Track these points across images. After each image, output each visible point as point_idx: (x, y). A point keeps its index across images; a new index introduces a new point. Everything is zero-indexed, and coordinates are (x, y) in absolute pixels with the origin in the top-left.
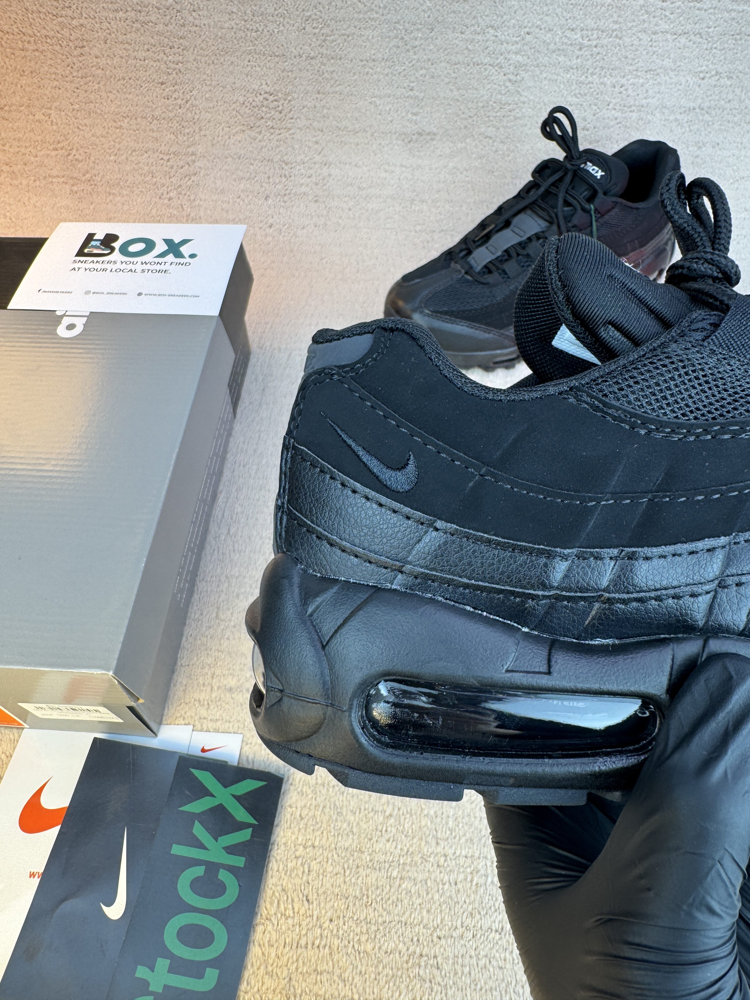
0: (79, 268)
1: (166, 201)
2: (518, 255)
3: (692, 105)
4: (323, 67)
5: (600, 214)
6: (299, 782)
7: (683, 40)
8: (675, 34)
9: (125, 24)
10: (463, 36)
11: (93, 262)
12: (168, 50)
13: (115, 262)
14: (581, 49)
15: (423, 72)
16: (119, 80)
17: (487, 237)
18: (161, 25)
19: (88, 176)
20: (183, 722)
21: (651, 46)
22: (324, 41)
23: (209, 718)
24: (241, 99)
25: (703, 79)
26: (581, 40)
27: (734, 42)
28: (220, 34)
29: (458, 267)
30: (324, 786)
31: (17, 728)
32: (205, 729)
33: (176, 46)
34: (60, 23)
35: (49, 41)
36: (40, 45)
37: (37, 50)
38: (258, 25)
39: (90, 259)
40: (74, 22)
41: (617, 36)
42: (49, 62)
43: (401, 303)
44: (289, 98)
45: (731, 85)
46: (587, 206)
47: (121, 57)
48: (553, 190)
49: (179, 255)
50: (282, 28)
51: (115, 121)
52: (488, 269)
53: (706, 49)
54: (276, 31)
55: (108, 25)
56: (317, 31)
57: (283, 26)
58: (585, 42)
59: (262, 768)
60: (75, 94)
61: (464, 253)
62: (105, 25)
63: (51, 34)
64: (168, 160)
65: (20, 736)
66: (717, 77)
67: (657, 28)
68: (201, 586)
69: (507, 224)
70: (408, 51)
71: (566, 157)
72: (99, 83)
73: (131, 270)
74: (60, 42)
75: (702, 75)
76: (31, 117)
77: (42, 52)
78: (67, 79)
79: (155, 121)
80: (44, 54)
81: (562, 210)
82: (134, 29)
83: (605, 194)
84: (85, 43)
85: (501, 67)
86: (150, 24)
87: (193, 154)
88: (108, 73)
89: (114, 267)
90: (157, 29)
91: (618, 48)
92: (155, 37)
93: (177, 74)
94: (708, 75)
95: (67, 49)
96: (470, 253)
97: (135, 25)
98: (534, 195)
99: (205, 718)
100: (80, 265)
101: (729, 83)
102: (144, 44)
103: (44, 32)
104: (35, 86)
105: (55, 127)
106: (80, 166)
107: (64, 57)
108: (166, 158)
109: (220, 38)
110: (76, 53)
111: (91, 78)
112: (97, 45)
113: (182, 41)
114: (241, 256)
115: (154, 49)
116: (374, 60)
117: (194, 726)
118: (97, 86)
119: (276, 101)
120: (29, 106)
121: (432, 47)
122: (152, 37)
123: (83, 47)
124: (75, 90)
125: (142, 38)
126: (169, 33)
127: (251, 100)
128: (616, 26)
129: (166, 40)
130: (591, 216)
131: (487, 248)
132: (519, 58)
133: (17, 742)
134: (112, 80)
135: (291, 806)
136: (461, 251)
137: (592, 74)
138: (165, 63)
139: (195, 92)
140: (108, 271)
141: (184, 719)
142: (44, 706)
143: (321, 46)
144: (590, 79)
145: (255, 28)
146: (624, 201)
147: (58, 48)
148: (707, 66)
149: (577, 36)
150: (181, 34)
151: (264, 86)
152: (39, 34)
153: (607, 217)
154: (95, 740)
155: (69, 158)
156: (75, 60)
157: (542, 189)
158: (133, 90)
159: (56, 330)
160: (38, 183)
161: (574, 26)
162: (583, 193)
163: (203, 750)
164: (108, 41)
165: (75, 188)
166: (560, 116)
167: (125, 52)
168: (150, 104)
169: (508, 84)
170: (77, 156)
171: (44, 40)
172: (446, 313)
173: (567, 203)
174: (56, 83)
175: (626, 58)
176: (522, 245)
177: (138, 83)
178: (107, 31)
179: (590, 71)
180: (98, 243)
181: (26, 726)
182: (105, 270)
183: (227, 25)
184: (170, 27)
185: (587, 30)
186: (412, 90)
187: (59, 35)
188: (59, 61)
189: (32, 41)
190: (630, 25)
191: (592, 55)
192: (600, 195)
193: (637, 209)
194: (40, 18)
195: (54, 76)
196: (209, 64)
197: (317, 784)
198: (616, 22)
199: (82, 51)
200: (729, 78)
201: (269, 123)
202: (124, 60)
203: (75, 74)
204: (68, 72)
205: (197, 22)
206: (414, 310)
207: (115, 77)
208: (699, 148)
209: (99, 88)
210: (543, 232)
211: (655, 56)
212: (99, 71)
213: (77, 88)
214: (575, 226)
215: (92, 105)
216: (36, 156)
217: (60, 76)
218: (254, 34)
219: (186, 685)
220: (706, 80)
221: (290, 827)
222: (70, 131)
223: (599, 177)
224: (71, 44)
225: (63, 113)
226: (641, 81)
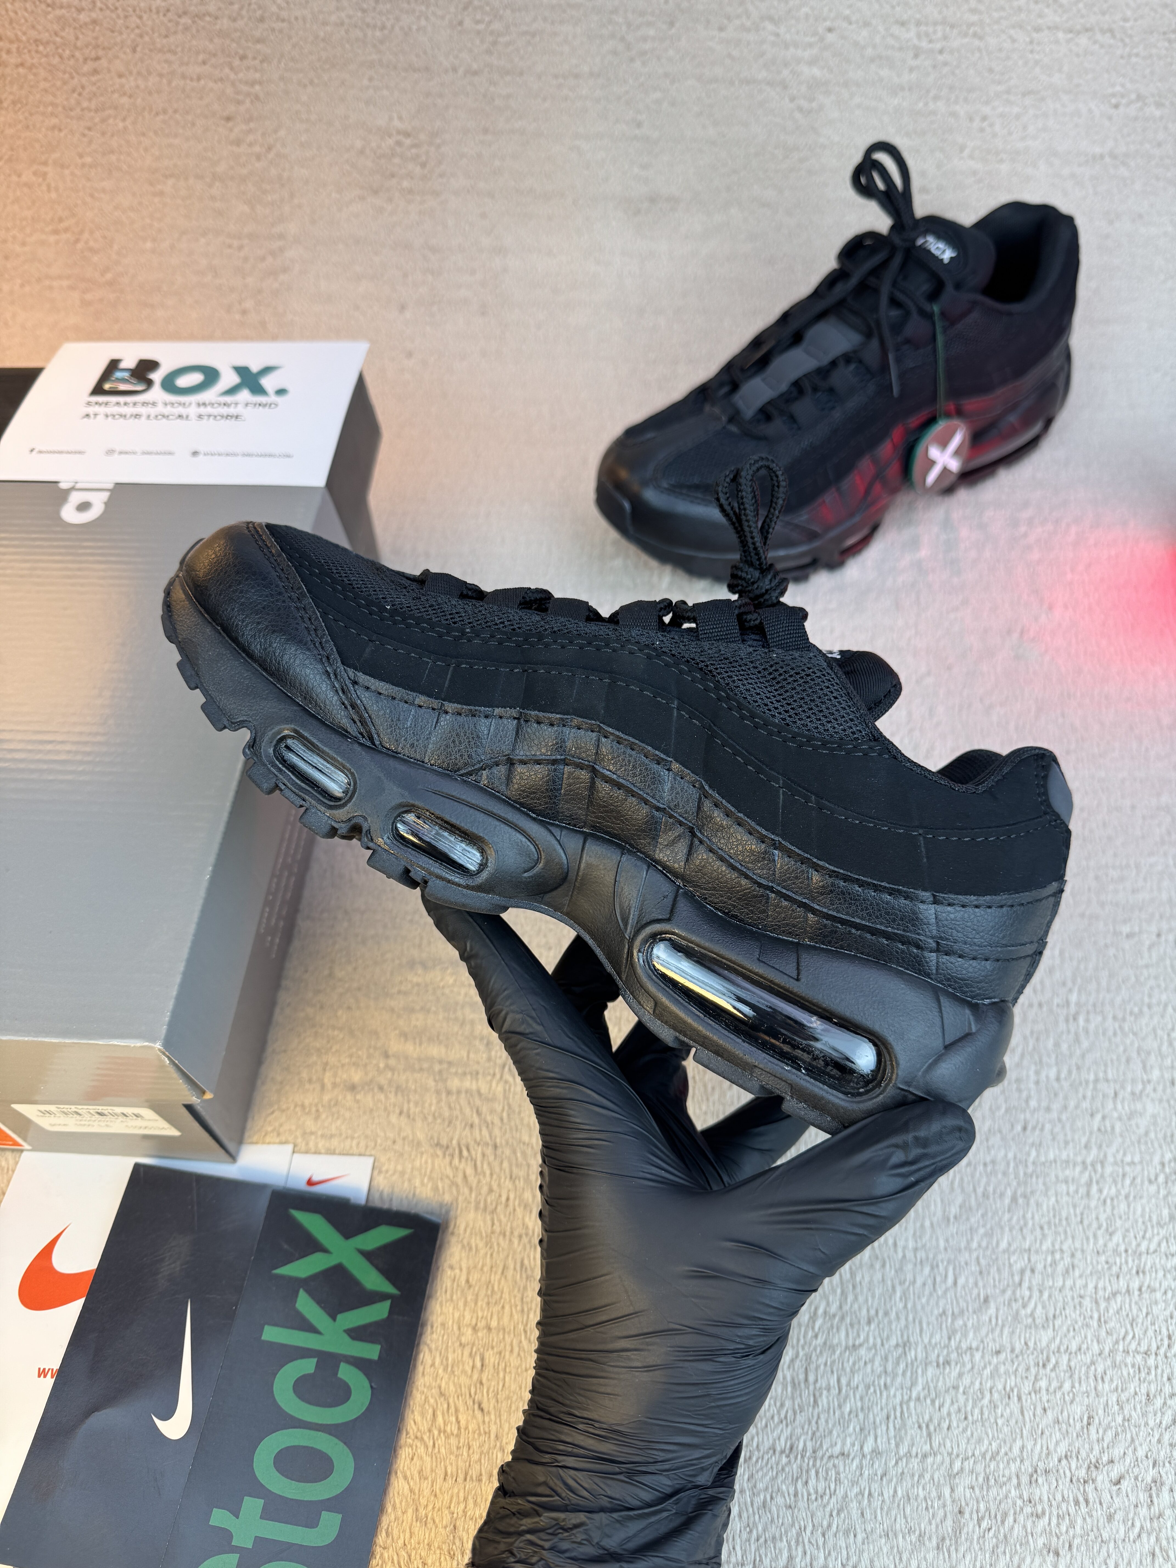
0: (96, 415)
1: (237, 317)
2: (815, 389)
3: (1098, 150)
4: (492, 89)
5: (950, 320)
6: (465, 1230)
7: (1083, 41)
8: (1071, 31)
9: (165, 20)
10: (723, 34)
11: (118, 404)
12: (236, 62)
13: (154, 404)
14: (916, 56)
15: (658, 95)
16: (157, 114)
17: (763, 363)
18: (225, 21)
19: (109, 276)
20: (278, 1140)
21: (1032, 52)
22: (495, 43)
23: (320, 1133)
24: (359, 144)
25: (1116, 106)
26: (915, 41)
27: (1166, 44)
28: (322, 34)
29: (717, 410)
30: (504, 1235)
31: (13, 1150)
32: (313, 1150)
33: (250, 56)
34: (59, 19)
35: (41, 48)
36: (27, 57)
37: (22, 65)
38: (384, 18)
39: (113, 399)
40: (83, 17)
41: (975, 35)
42: (43, 85)
43: (623, 474)
44: (438, 141)
45: (1161, 118)
46: (927, 307)
47: (161, 75)
48: (872, 281)
49: (258, 390)
50: (423, 22)
51: (151, 184)
52: (765, 414)
53: (1122, 57)
54: (414, 27)
55: (138, 21)
56: (481, 27)
57: (427, 19)
58: (924, 44)
59: (404, 1208)
60: (85, 140)
61: (725, 390)
62: (134, 20)
63: (45, 36)
64: (240, 248)
65: (17, 1163)
66: (1139, 104)
67: (1040, 21)
68: (302, 924)
69: (797, 339)
70: (632, 60)
71: (893, 228)
72: (124, 120)
73: (180, 416)
74: (60, 51)
75: (1114, 101)
76: (14, 178)
77: (30, 68)
78: (72, 114)
79: (217, 184)
80: (34, 71)
81: (888, 314)
82: (180, 27)
83: (958, 286)
84: (101, 53)
85: (785, 87)
86: (208, 19)
87: (281, 236)
88: (139, 101)
89: (152, 411)
90: (218, 27)
91: (977, 55)
92: (216, 40)
93: (252, 102)
94: (1124, 101)
95: (72, 62)
96: (735, 387)
97: (183, 20)
98: (840, 289)
99: (312, 1133)
100: (97, 409)
101: (1158, 113)
102: (198, 53)
103: (33, 34)
104: (19, 127)
105: (53, 195)
106: (95, 259)
107: (67, 76)
108: (236, 243)
109: (323, 40)
110: (86, 68)
111: (111, 112)
112: (122, 56)
113: (259, 46)
114: (360, 391)
115: (213, 60)
116: (577, 76)
117: (295, 1146)
118: (121, 125)
119: (415, 146)
120: (10, 160)
121: (671, 53)
122: (211, 40)
123: (97, 58)
124: (86, 132)
125: (194, 43)
126: (238, 34)
127: (374, 145)
128: (975, 18)
129: (234, 45)
130: (934, 324)
131: (764, 380)
132: (816, 71)
133: (13, 1171)
134: (146, 114)
135: (452, 1268)
136: (722, 385)
137: (936, 98)
138: (233, 84)
139: (282, 133)
140: (143, 418)
141: (279, 1135)
142: (52, 1108)
143: (489, 52)
144: (932, 106)
145: (379, 24)
146: (989, 302)
147: (56, 60)
148: (1123, 86)
149: (910, 34)
150: (257, 34)
151: (396, 123)
152: (24, 38)
153: (959, 326)
154: (137, 1167)
155: (80, 246)
156: (84, 80)
157: (854, 281)
158: (181, 131)
159: (58, 513)
160: (27, 289)
161: (905, 17)
162: (921, 285)
163: (310, 1183)
164: (139, 49)
165: (88, 297)
166: (883, 157)
167: (166, 66)
168: (210, 154)
169: (798, 115)
170: (91, 243)
171: (33, 47)
172: (697, 487)
173: (894, 302)
174: (54, 121)
175: (991, 70)
176: (823, 372)
177: (190, 118)
178: (137, 31)
179: (931, 94)
180: (126, 375)
181: (26, 1146)
182: (137, 416)
183: (333, 18)
184: (240, 23)
185: (927, 24)
186: (639, 125)
187: (58, 39)
188: (59, 83)
189: (14, 50)
190: (996, 15)
191: (934, 67)
192: (949, 290)
193: (1010, 314)
194: (26, 10)
195: (50, 109)
196: (305, 86)
197: (493, 1232)
198: (973, 11)
199: (96, 64)
200: (1159, 105)
201: (405, 184)
202: (165, 81)
203: (85, 104)
204: (73, 102)
205: (284, 14)
206: (645, 483)
207: (151, 110)
208: (1111, 222)
209: (125, 128)
210: (855, 352)
211: (1038, 70)
212: (125, 100)
213: (89, 129)
214: (908, 341)
215: (113, 158)
216: (24, 244)
217: (60, 109)
218: (378, 34)
219: (281, 1083)
220: (1122, 109)
221: (452, 1300)
222: (79, 202)
223: (946, 261)
224: (77, 54)
225: (67, 172)
226: (1016, 110)
